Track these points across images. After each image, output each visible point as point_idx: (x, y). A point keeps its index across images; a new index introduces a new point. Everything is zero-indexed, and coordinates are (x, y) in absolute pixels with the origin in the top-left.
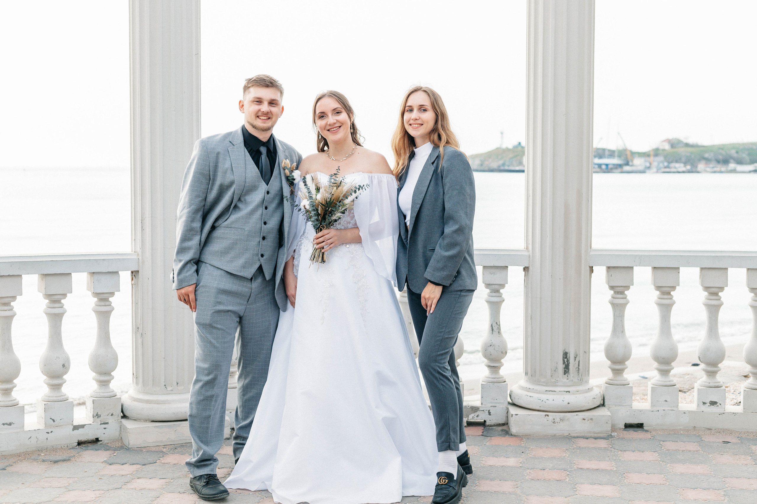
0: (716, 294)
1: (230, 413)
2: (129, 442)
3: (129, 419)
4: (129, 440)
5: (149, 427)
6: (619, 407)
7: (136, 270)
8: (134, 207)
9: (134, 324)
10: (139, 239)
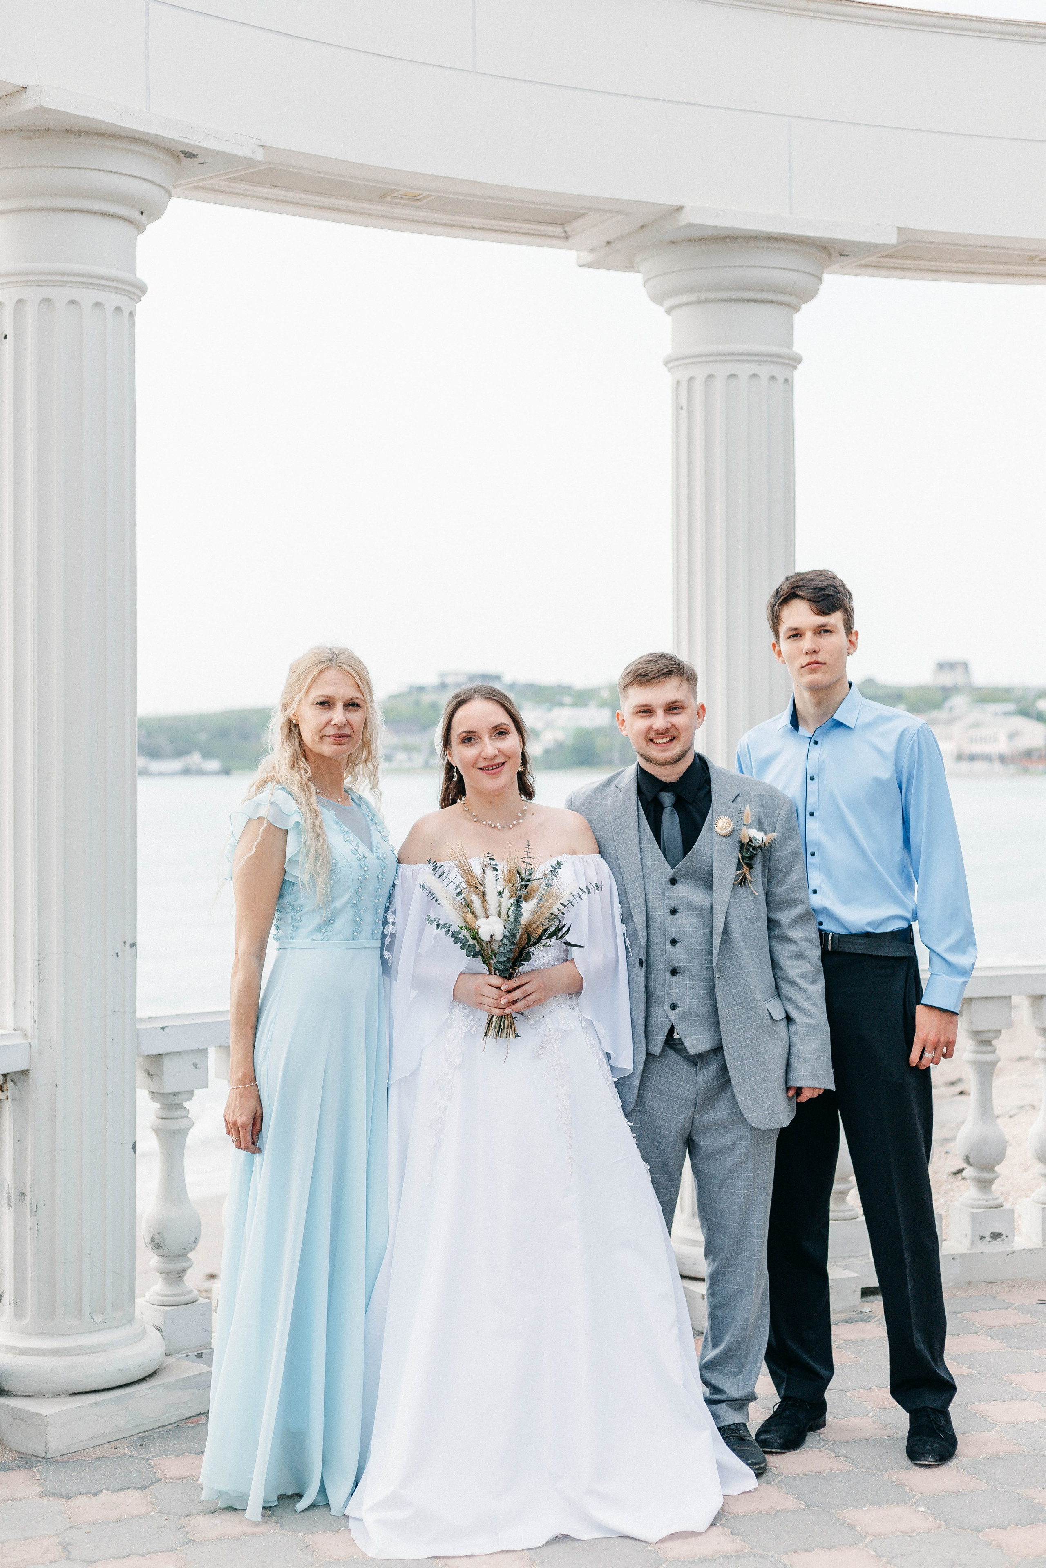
0: (988, 1043)
1: (187, 1356)
2: (46, 1446)
3: (9, 1396)
4: (46, 1441)
5: (82, 1407)
6: (849, 1260)
7: (25, 1069)
8: (15, 932)
9: (10, 1186)
10: (31, 1002)
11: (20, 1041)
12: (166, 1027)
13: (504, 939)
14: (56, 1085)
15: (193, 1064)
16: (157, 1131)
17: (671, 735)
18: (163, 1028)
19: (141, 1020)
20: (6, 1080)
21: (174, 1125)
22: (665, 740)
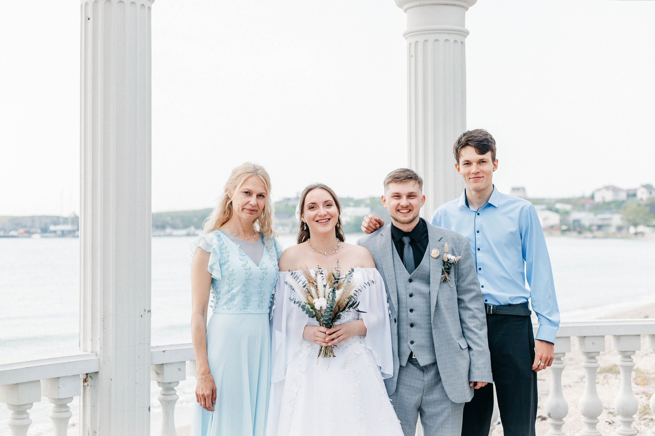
7: (97, 371)
8: (92, 305)
9: (89, 428)
10: (99, 339)
11: (94, 357)
12: (165, 351)
13: (327, 309)
14: (111, 379)
15: (178, 369)
16: (161, 401)
17: (409, 209)
18: (164, 351)
19: (153, 348)
20: (88, 377)
21: (169, 398)
22: (406, 211)
